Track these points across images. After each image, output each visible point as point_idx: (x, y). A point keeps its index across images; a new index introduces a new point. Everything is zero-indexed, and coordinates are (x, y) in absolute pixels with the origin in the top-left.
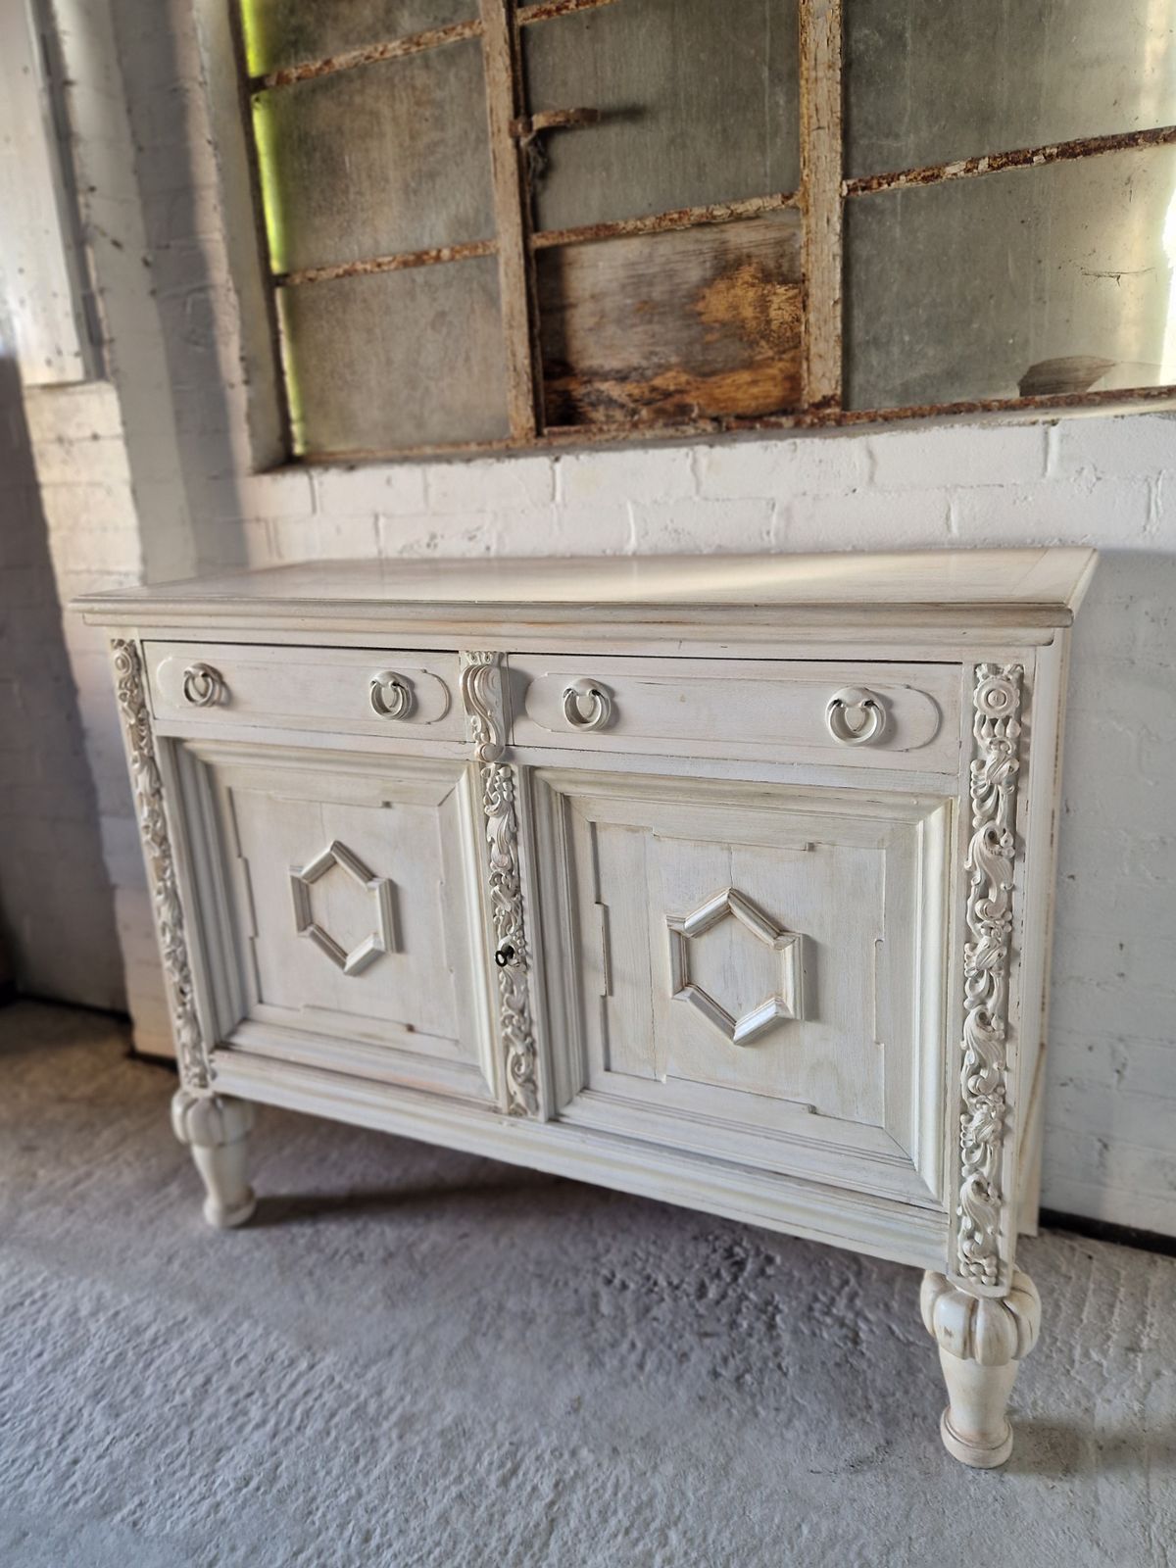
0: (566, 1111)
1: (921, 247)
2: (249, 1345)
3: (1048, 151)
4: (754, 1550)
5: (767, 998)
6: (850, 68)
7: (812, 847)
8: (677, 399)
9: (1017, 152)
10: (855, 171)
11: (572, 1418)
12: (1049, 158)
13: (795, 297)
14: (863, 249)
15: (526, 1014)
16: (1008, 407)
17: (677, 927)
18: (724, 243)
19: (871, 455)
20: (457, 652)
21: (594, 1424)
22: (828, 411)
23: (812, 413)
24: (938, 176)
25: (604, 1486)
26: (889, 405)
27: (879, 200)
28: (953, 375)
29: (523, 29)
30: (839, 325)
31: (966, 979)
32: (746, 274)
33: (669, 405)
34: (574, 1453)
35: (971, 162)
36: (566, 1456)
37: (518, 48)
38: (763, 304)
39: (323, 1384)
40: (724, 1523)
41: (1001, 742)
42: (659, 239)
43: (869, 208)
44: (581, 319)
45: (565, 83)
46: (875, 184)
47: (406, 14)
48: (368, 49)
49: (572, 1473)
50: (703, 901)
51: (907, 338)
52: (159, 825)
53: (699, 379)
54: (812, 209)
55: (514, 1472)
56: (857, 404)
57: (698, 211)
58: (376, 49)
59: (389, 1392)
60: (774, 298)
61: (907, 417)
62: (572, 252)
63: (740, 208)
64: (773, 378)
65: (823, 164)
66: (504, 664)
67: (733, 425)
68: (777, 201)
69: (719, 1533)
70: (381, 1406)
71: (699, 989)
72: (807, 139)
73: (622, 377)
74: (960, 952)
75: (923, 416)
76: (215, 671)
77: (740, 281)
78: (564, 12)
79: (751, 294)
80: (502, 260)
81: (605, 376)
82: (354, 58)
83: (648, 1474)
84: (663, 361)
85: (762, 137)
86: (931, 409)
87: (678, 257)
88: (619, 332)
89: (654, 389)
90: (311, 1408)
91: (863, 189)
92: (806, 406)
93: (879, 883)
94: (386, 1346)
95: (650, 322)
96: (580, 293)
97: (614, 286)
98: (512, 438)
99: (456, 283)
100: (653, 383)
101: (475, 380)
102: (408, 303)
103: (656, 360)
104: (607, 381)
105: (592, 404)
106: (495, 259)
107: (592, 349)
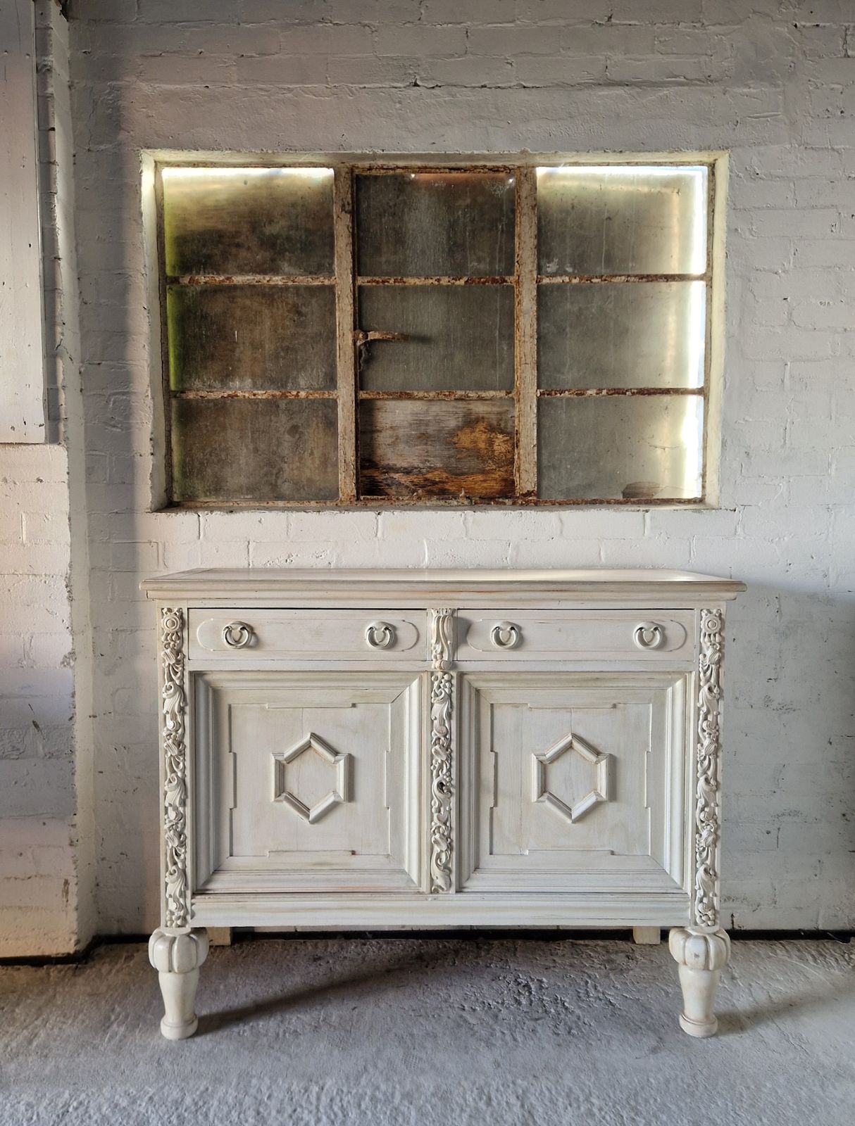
0: (467, 884)
1: (575, 424)
2: (268, 1089)
3: (633, 391)
4: (636, 1094)
5: (590, 793)
6: (541, 340)
7: (614, 706)
8: (440, 486)
9: (619, 389)
10: (543, 386)
11: (500, 1070)
12: (633, 394)
13: (507, 440)
14: (547, 422)
15: (448, 824)
16: (618, 502)
17: (542, 758)
18: (469, 409)
19: (561, 521)
20: (425, 609)
21: (514, 1070)
22: (530, 498)
23: (522, 499)
24: (583, 394)
25: (542, 1091)
26: (561, 498)
27: (554, 400)
28: (590, 486)
29: (360, 287)
30: (536, 457)
31: (698, 762)
32: (481, 426)
33: (435, 489)
34: (514, 1083)
35: (599, 390)
36: (511, 1085)
37: (357, 295)
38: (491, 443)
39: (337, 1093)
40: (613, 1089)
41: (714, 644)
42: (433, 403)
43: (549, 403)
44: (383, 440)
45: (383, 318)
46: (553, 393)
47: (286, 265)
48: (258, 277)
49: (521, 1091)
50: (555, 743)
51: (569, 467)
52: (180, 731)
53: (453, 476)
54: (522, 401)
55: (490, 1099)
56: (544, 497)
57: (460, 393)
58: (264, 278)
59: (383, 1087)
60: (496, 440)
61: (570, 504)
62: (379, 403)
63: (483, 394)
64: (496, 480)
65: (528, 380)
66: (455, 615)
67: (479, 501)
68: (503, 394)
69: (614, 1093)
70: (385, 1094)
71: (550, 794)
72: (519, 367)
73: (407, 472)
74: (695, 749)
75: (578, 504)
76: (249, 626)
77: (477, 430)
78: (386, 284)
79: (484, 436)
80: (340, 402)
81: (397, 471)
82: (248, 280)
83: (560, 1080)
84: (432, 465)
85: (494, 363)
86: (582, 501)
87: (443, 414)
88: (407, 448)
89: (426, 480)
90: (342, 1106)
91: (548, 395)
92: (518, 495)
93: (648, 722)
94: (360, 1068)
95: (426, 444)
96: (384, 425)
97: (405, 423)
98: (341, 500)
99: (307, 411)
100: (426, 476)
101: (316, 466)
102: (272, 418)
103: (429, 465)
104: (398, 473)
105: (388, 485)
106: (335, 401)
107: (389, 456)
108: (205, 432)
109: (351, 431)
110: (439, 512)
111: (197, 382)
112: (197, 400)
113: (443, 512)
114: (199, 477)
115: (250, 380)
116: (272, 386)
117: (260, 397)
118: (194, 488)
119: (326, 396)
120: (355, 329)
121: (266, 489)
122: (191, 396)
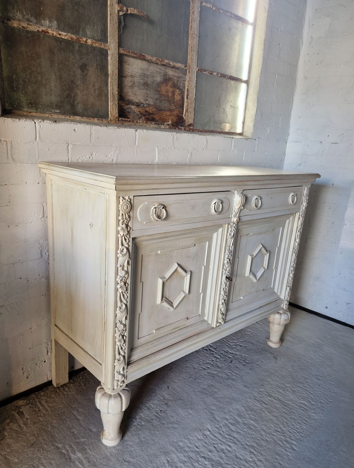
3: (228, 76)
7: (273, 230)
8: (152, 116)
9: (224, 74)
10: (199, 65)
12: (228, 78)
13: (181, 94)
17: (253, 257)
18: (166, 72)
19: (207, 141)
22: (191, 127)
23: (188, 127)
24: (212, 74)
27: (202, 75)
30: (194, 105)
31: (294, 248)
32: (170, 84)
33: (150, 117)
35: (217, 73)
38: (173, 93)
43: (200, 76)
44: (127, 83)
46: (202, 71)
52: (126, 276)
53: (158, 111)
54: (190, 72)
57: (166, 61)
60: (176, 92)
63: (176, 65)
64: (174, 115)
65: (194, 61)
67: (172, 127)
68: (184, 66)
71: (252, 272)
73: (138, 105)
74: (294, 243)
79: (171, 89)
81: (133, 104)
84: (149, 103)
85: (180, 46)
87: (155, 72)
88: (138, 90)
89: (146, 111)
91: (200, 71)
92: (186, 125)
93: (279, 235)
95: (147, 90)
96: (128, 73)
97: (138, 74)
98: (110, 120)
99: (91, 54)
100: (146, 109)
101: (96, 94)
102: (71, 56)
103: (147, 102)
104: (133, 105)
105: (129, 112)
106: (107, 51)
107: (130, 94)
108: (25, 56)
109: (116, 74)
110: (163, 132)
111: (18, 14)
112: (19, 29)
113: (164, 132)
114: (23, 92)
115: (56, 22)
116: (70, 31)
117: (63, 37)
118: (20, 100)
119: (103, 46)
120: (118, 4)
121: (68, 107)
122: (15, 24)
